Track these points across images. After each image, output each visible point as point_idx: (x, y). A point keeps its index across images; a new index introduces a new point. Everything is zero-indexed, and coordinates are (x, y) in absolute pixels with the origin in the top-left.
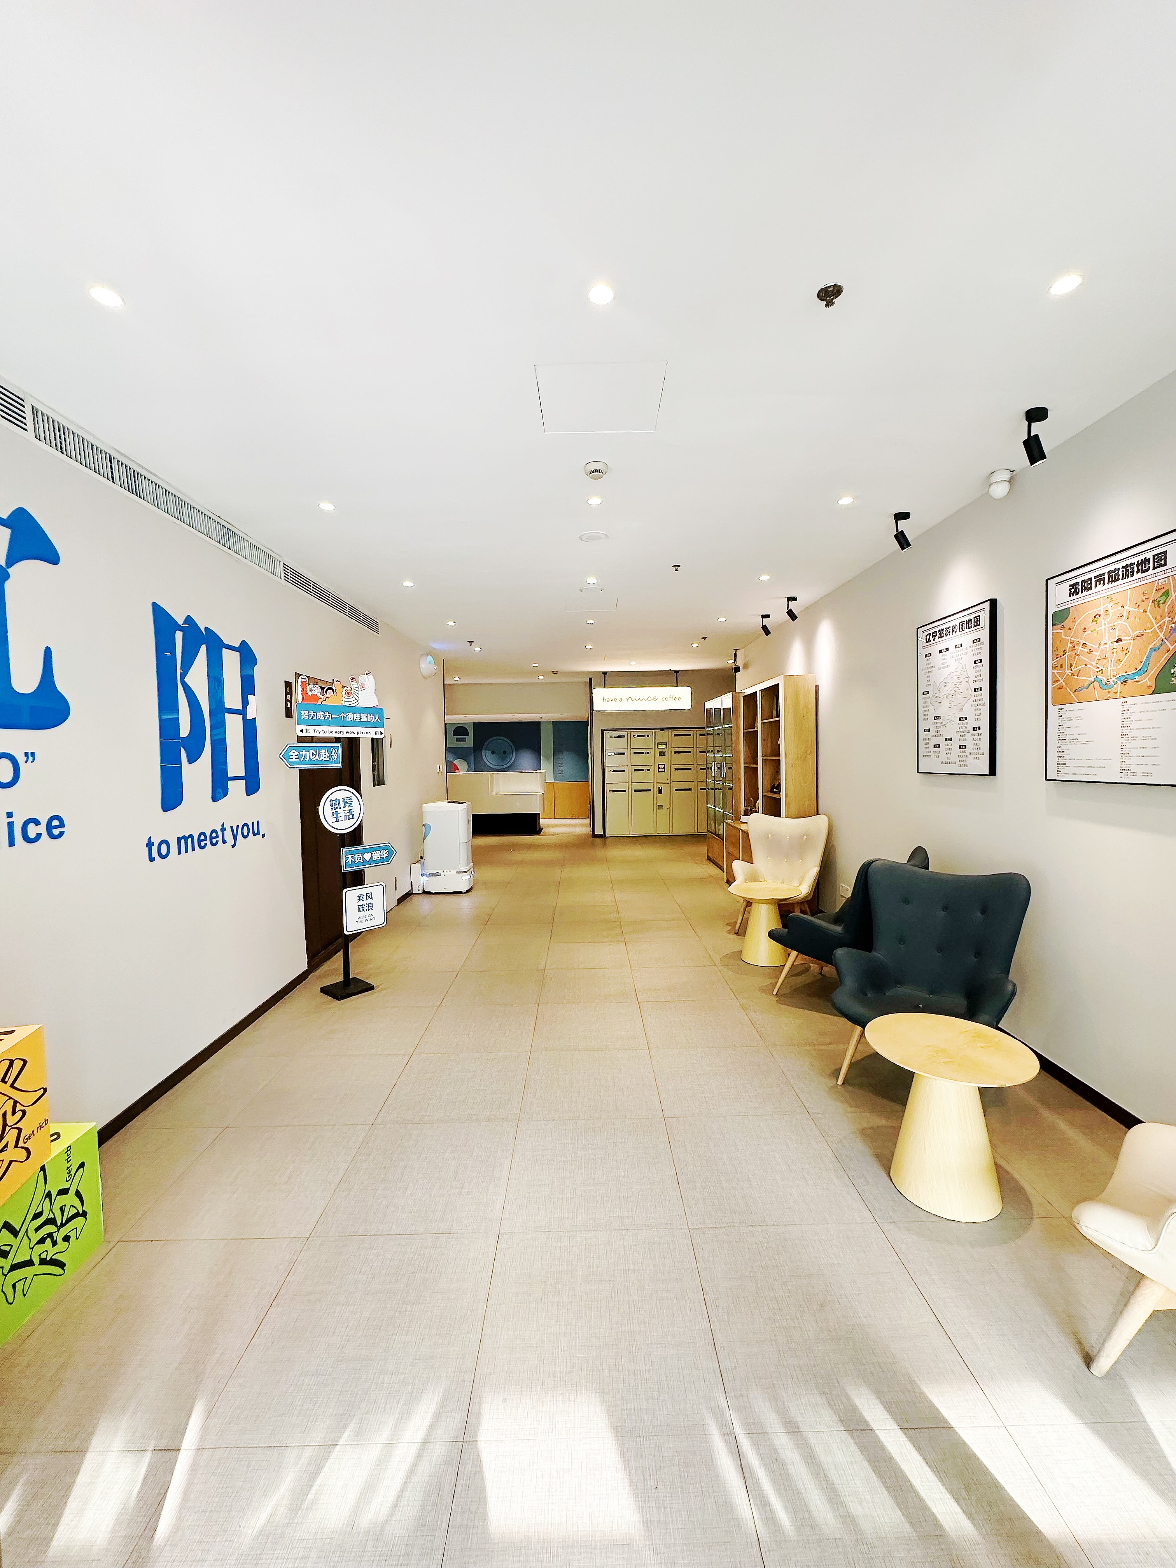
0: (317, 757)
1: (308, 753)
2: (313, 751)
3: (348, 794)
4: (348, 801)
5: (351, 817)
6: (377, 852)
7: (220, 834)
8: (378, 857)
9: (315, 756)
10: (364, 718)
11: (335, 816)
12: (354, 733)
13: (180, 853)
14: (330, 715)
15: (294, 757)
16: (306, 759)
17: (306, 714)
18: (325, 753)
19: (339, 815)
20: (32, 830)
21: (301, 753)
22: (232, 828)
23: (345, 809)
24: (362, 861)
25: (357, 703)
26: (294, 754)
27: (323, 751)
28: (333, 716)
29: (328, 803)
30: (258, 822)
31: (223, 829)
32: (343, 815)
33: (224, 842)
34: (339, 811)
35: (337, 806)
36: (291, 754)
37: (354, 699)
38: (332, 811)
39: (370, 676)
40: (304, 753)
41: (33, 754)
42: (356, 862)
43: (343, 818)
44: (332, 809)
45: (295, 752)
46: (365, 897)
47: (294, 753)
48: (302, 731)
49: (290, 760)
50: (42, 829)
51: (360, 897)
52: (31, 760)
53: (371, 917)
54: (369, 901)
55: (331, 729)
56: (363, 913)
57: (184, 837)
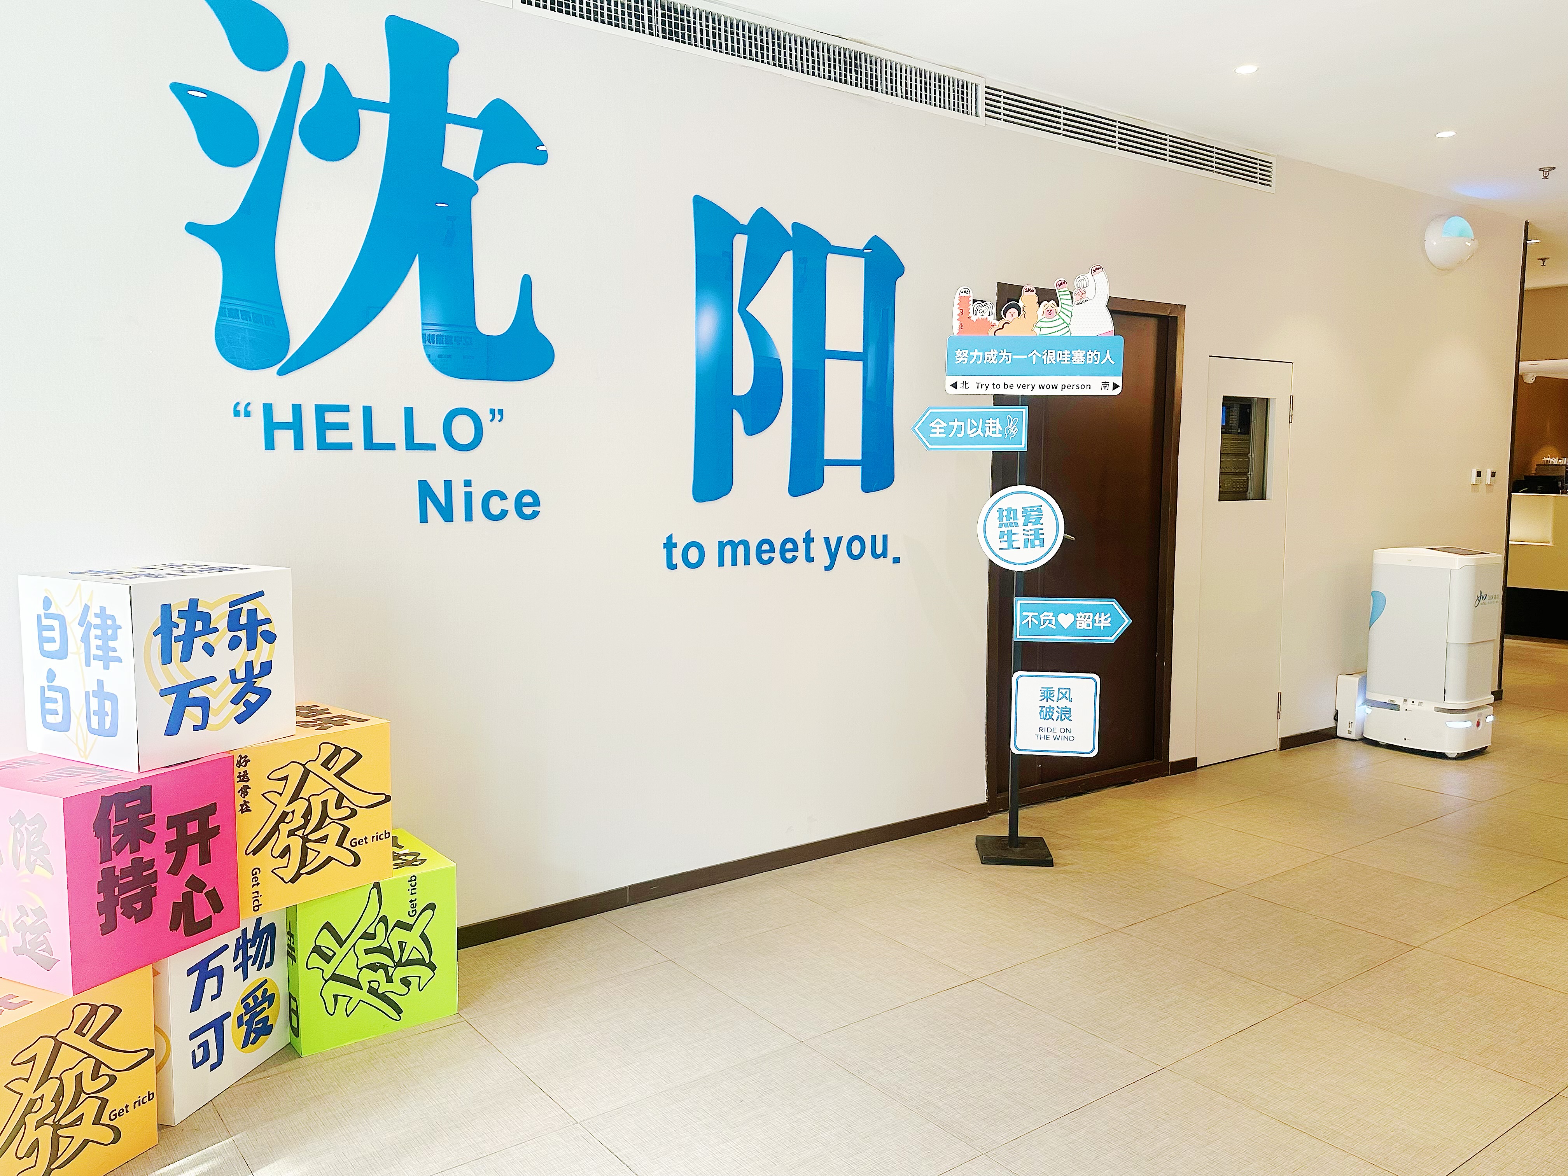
0: (979, 432)
1: (963, 424)
2: (973, 421)
3: (1034, 501)
4: (1033, 513)
5: (1037, 542)
6: (1087, 615)
7: (802, 546)
8: (1088, 625)
9: (975, 429)
10: (1079, 357)
11: (1005, 538)
12: (1055, 387)
13: (721, 564)
14: (1010, 354)
15: (938, 431)
16: (958, 435)
17: (965, 355)
18: (994, 425)
19: (1015, 537)
20: (496, 505)
21: (951, 423)
22: (827, 540)
23: (1025, 528)
24: (1054, 627)
25: (1067, 329)
26: (938, 426)
27: (991, 421)
28: (1014, 357)
29: (994, 514)
30: (885, 537)
31: (808, 539)
32: (1021, 538)
33: (810, 559)
34: (1015, 530)
35: (1012, 521)
36: (932, 425)
37: (1061, 321)
38: (1001, 530)
39: (1100, 276)
40: (956, 423)
41: (501, 412)
42: (1041, 627)
43: (1021, 544)
44: (1000, 526)
45: (941, 421)
46: (1056, 693)
47: (938, 423)
48: (955, 385)
49: (931, 435)
50: (509, 505)
51: (1047, 693)
52: (499, 419)
53: (1067, 734)
54: (1064, 703)
55: (1009, 380)
56: (1049, 724)
57: (730, 542)
